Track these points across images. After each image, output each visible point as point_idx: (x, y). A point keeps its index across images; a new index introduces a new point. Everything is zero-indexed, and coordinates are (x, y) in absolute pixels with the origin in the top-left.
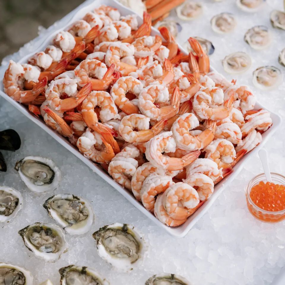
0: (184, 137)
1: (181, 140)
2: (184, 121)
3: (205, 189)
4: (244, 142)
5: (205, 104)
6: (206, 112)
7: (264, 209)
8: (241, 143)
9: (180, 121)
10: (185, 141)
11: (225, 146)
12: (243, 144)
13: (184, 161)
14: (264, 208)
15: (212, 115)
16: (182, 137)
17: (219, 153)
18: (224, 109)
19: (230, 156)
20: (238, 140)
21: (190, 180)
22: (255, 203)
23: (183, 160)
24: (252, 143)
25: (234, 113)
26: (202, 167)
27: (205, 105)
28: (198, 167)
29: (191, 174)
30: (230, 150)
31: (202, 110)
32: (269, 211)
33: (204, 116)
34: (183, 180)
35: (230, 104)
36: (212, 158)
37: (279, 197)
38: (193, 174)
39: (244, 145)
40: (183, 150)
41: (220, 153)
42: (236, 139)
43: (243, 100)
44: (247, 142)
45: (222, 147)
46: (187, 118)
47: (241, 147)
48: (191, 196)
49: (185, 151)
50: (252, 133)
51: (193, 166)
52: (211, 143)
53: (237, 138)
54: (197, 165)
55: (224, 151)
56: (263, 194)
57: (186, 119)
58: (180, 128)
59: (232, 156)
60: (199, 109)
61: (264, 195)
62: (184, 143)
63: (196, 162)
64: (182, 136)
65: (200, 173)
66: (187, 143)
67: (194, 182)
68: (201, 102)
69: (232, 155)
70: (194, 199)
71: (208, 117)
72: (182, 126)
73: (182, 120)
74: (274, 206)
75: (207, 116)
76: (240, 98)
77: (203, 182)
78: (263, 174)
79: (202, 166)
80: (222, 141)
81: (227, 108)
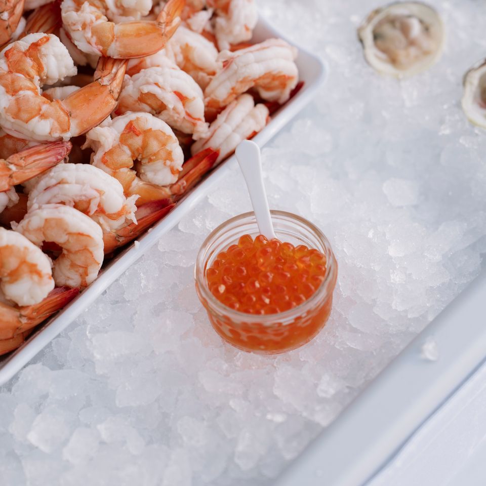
0: (17, 100)
1: (7, 107)
2: (25, 54)
3: (76, 252)
4: (213, 128)
5: (93, 9)
6: (95, 32)
7: (239, 310)
8: (202, 130)
9: (10, 54)
10: (19, 110)
11: (147, 133)
12: (209, 134)
13: (13, 167)
14: (237, 305)
15: (112, 41)
16: (13, 99)
17: (128, 152)
18: (150, 26)
19: (165, 164)
20: (193, 121)
21: (30, 221)
22: (216, 292)
23: (12, 163)
24: (234, 131)
25: (187, 45)
26: (67, 186)
27: (92, 13)
28: (55, 185)
29: (36, 206)
30: (164, 145)
31: (84, 26)
32: (253, 313)
33: (89, 43)
34: (13, 223)
35: (168, 14)
36: (108, 166)
37: (286, 276)
38: (40, 208)
39: (211, 136)
40: (19, 140)
41: (133, 153)
42: (183, 114)
43: (219, 12)
44: (219, 127)
45: (137, 135)
46: (35, 46)
47: (204, 141)
48: (25, 268)
49: (23, 141)
50: (236, 104)
51: (43, 183)
52: (105, 122)
53: (189, 115)
54: (54, 182)
55: (145, 146)
56: (244, 268)
57: (30, 47)
58: (10, 72)
59: (168, 163)
60: (74, 25)
61: (245, 271)
62: (16, 116)
63: (52, 174)
64: (13, 95)
65: (63, 203)
66: (25, 116)
67: (39, 229)
68: (83, 3)
69: (171, 160)
70: (36, 277)
71: (101, 48)
72: (15, 67)
73: (19, 51)
74: (267, 301)
75: (96, 44)
76: (211, 6)
77: (66, 230)
78: (251, 213)
79: (67, 183)
80: (138, 118)
81: (160, 23)
